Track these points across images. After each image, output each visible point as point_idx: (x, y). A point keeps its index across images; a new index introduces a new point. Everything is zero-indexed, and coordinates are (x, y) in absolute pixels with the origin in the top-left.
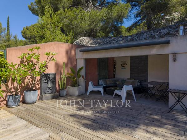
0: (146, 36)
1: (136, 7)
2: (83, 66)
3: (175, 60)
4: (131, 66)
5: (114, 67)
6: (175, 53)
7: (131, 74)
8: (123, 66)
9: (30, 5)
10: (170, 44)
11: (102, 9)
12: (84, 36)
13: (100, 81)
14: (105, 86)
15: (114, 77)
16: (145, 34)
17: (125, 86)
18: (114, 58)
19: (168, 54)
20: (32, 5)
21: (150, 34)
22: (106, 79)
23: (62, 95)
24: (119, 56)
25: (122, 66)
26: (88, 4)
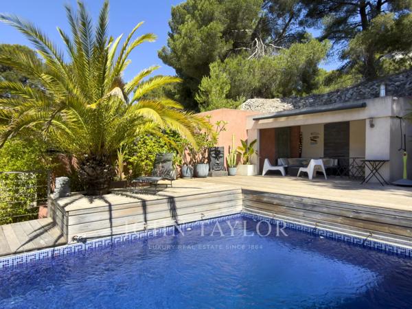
0: (352, 95)
1: (343, 41)
2: (256, 138)
3: (372, 126)
4: (325, 140)
5: (301, 142)
6: (372, 118)
7: (325, 150)
8: (314, 140)
9: (160, 50)
10: (367, 108)
11: (279, 49)
12: (252, 98)
13: (279, 160)
14: (286, 166)
15: (300, 157)
16: (351, 92)
17: (312, 160)
18: (299, 127)
19: (365, 120)
20: (163, 50)
21: (358, 91)
22: (288, 158)
23: (231, 174)
24: (306, 123)
25: (312, 140)
26: (256, 42)
